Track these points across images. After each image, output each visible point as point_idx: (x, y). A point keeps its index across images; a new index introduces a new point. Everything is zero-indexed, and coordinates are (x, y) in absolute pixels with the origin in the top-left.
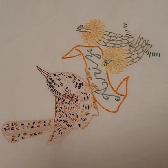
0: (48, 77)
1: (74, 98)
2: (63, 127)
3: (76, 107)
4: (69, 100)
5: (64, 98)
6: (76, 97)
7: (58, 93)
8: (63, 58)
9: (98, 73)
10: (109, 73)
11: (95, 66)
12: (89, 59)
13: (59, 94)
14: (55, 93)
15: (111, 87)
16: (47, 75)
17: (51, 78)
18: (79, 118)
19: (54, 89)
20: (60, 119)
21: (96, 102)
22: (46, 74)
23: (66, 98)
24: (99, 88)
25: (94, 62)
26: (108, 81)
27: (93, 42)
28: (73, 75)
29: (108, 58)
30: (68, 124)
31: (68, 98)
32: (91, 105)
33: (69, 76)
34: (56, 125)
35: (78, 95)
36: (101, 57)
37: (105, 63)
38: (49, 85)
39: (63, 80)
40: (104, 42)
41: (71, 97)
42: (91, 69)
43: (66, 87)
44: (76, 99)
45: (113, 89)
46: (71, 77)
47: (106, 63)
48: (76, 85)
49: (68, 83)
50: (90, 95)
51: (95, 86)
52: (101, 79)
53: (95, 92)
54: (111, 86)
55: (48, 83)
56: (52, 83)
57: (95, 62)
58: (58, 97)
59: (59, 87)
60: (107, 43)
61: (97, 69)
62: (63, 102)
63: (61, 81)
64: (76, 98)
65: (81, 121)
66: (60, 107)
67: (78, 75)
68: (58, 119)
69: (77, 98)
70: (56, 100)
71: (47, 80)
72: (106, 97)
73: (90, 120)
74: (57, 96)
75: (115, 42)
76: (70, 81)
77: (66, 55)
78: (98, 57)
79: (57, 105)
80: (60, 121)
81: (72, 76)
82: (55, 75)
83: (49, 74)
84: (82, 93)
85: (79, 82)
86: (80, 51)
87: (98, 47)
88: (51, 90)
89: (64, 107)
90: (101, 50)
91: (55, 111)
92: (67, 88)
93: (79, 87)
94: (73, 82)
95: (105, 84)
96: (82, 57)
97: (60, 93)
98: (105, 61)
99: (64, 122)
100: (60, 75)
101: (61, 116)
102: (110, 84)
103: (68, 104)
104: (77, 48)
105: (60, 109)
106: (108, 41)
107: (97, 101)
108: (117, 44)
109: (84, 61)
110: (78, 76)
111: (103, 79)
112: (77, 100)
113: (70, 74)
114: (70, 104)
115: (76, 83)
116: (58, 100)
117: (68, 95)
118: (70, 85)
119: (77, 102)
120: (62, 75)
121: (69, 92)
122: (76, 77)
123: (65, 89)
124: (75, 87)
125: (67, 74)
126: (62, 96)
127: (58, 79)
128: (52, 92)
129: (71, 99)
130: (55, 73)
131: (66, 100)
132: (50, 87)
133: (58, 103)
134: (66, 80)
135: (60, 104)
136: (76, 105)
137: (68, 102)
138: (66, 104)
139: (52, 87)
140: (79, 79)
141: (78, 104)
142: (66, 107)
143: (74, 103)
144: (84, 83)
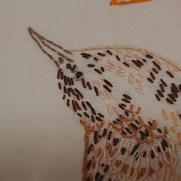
1: (153, 135)
4: (134, 142)
6: (159, 131)
7: (95, 116)
13: (97, 118)
14: (86, 115)
16: (59, 54)
17: (72, 64)
19: (82, 100)
22: (56, 54)
23: (123, 132)
28: (149, 56)
31: (128, 134)
33: (135, 59)
35: (169, 124)
38: (65, 87)
39: (115, 72)
41: (143, 130)
43: (124, 95)
44: (161, 140)
46: (142, 61)
48: (159, 89)
49: (130, 81)
55: (62, 82)
56: (75, 82)
58: (96, 129)
59: (97, 94)
62: (114, 148)
63: (107, 75)
64: (159, 134)
66: (103, 165)
67: (165, 58)
69: (162, 134)
70: (86, 138)
71: (60, 70)
74: (92, 124)
76: (139, 75)
79: (89, 157)
81: (144, 60)
82: (86, 56)
83: (65, 50)
85: (169, 81)
88: (71, 103)
89: (117, 164)
91: (84, 178)
92: (127, 98)
93: (172, 99)
94: (149, 79)
97: (103, 116)
100: (103, 55)
103: (132, 154)
105: (102, 173)
110: (168, 62)
112: (165, 144)
113: (138, 52)
114: (138, 154)
115: (161, 85)
116: (95, 140)
117: (129, 123)
118: (136, 88)
119: (164, 150)
120: (108, 56)
121: (135, 114)
122: (159, 63)
123: (120, 104)
124: (156, 95)
125: (126, 53)
126: (108, 125)
127: (95, 68)
128: (76, 111)
129: (143, 139)
130: (86, 50)
131: (124, 142)
132: (67, 95)
133: (95, 150)
134: (125, 74)
135: (101, 154)
136: (161, 160)
137: (129, 148)
138: (123, 154)
139: (76, 93)
140: (168, 70)
141: (169, 158)
142: (124, 165)
143: (152, 151)
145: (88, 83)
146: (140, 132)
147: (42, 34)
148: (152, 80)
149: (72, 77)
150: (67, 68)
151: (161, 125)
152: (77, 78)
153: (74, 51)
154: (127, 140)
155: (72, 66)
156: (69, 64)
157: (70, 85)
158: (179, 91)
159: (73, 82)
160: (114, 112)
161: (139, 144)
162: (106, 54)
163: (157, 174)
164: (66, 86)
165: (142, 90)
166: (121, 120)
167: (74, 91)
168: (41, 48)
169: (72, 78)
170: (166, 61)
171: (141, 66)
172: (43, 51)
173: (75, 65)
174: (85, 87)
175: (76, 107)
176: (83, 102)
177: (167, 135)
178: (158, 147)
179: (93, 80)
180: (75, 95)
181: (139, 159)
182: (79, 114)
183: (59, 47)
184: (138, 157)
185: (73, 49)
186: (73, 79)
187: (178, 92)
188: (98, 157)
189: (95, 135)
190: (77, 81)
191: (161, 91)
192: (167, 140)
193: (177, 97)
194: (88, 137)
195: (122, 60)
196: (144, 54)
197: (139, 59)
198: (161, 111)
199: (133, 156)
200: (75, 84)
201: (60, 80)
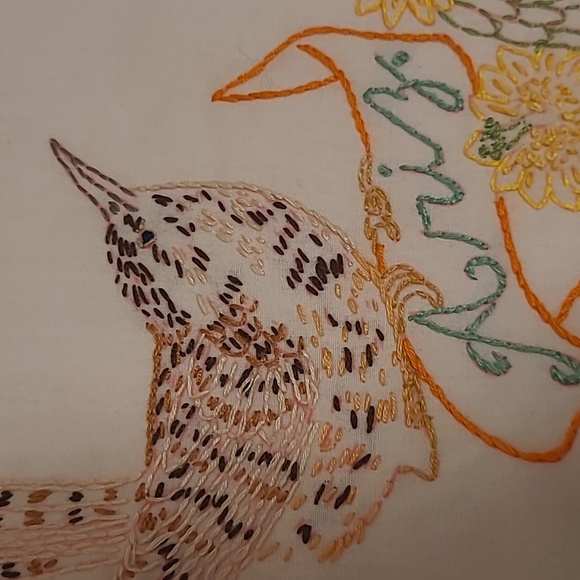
0: (114, 208)
1: (277, 351)
2: (195, 534)
3: (290, 408)
4: (243, 364)
5: (214, 351)
6: (290, 343)
7: (174, 316)
8: (218, 97)
9: (441, 202)
10: (512, 202)
11: (426, 156)
12: (384, 113)
14: (158, 313)
15: (522, 292)
16: (109, 194)
17: (135, 216)
18: (308, 485)
19: (151, 285)
20: (175, 480)
21: (425, 388)
23: (225, 348)
24: (443, 294)
25: (415, 134)
26: (506, 254)
27: (413, 12)
28: (278, 205)
29: (507, 108)
30: (227, 519)
31: (234, 350)
32: (390, 405)
33: (254, 210)
34: (148, 522)
36: (466, 104)
37: (489, 142)
38: (119, 259)
39: (214, 232)
40: (482, 12)
41: (261, 341)
42: (399, 176)
43: (230, 277)
44: (291, 360)
45: (538, 307)
46: (266, 214)
47: (493, 143)
48: (295, 267)
49: (241, 252)
50: (381, 337)
51: (420, 280)
52: (462, 238)
53: (417, 318)
54: (524, 286)
55: (115, 249)
56: (139, 251)
57: (420, 130)
58: (176, 340)
59: (180, 273)
60: (506, 23)
61: (438, 177)
62: (206, 374)
63: (199, 239)
64: (289, 350)
65: (316, 503)
66: (185, 406)
68: (165, 479)
69: (295, 350)
70: (157, 355)
71: (112, 225)
72: (491, 359)
73: (380, 504)
74: (169, 331)
75: (558, 17)
77: (241, 79)
78: (440, 104)
79: (161, 391)
80: (173, 498)
81: (270, 213)
82: (162, 200)
83: (121, 188)
84: (335, 324)
85: (313, 252)
86: (327, 61)
87: (446, 39)
88: (130, 290)
89: (212, 404)
90: (466, 60)
91: (150, 430)
92: (234, 283)
94: (276, 248)
95: (485, 274)
96: (342, 94)
97: (189, 317)
98: (491, 129)
99: (202, 507)
100: (196, 200)
101: (186, 465)
102: (518, 273)
103: (238, 386)
104: (315, 41)
105: (183, 420)
106: (509, 10)
107: (428, 379)
108: (568, 31)
111: (472, 241)
112: (298, 368)
113: (260, 195)
114: (250, 386)
115: (297, 259)
116: (172, 361)
117: (236, 329)
118: (252, 265)
119: (297, 378)
120: (204, 201)
121: (248, 313)
122: (297, 217)
123: (222, 293)
124: (288, 278)
125: (237, 196)
126: (197, 333)
128: (139, 306)
129: (259, 358)
130: (162, 188)
131: (225, 362)
132: (122, 275)
133: (171, 379)
134: (233, 237)
135: (183, 386)
136: (289, 396)
137: (234, 375)
138: (222, 386)
139: (141, 271)
140: (313, 231)
141: (305, 392)
142: (225, 405)
143: (275, 380)
144: (348, 259)
145: (164, 252)
146: (256, 345)
148: (282, 249)
149: (133, 241)
150: (126, 223)
151: (293, 334)
152: (144, 243)
153: (138, 189)
154: (231, 360)
155: (135, 219)
156: (129, 215)
157: (130, 256)
158: (330, 271)
159: (135, 251)
160: (210, 309)
161: (252, 367)
162: (200, 199)
163: (282, 421)
164: (121, 257)
165: (262, 267)
166: (222, 324)
167: (138, 267)
168: (75, 180)
169: (133, 243)
170: (310, 215)
171: (264, 223)
172: (79, 187)
173: (140, 218)
174: (158, 261)
175: (140, 298)
176: (153, 290)
177: (303, 351)
178: (286, 373)
179: (173, 248)
180: (138, 276)
181: (251, 396)
182: (144, 312)
183: (111, 180)
184: (249, 391)
185: (138, 185)
186: (137, 246)
187: (328, 273)
188: (176, 391)
189: (172, 351)
190: (143, 248)
191: (297, 270)
192: (302, 360)
193: (326, 282)
194: (160, 355)
195: (230, 211)
196: (270, 200)
197: (260, 210)
198: (296, 308)
199: (240, 390)
200: (138, 254)
201: (111, 245)
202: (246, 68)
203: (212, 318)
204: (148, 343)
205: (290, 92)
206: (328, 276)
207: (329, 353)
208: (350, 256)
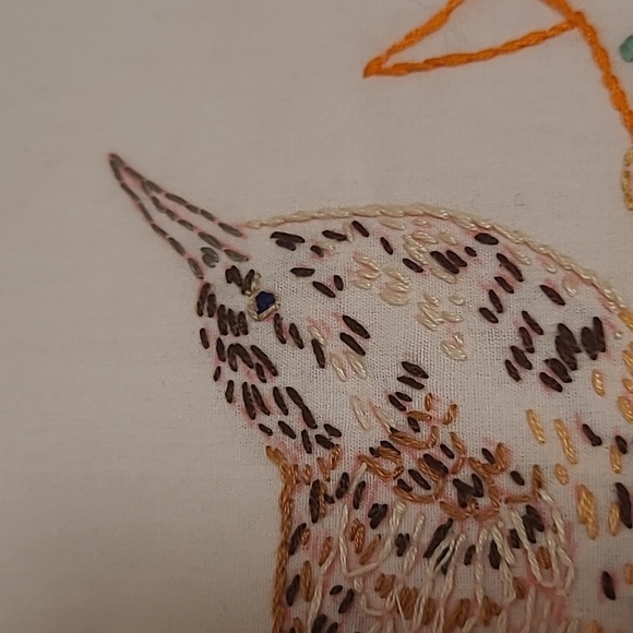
0: (209, 258)
1: (494, 493)
3: (522, 595)
4: (435, 515)
6: (517, 478)
7: (312, 434)
8: (374, 68)
13: (319, 439)
14: (285, 428)
16: (203, 235)
17: (244, 269)
19: (273, 382)
22: (194, 236)
23: (402, 485)
28: (485, 238)
31: (418, 491)
33: (442, 248)
35: (549, 455)
38: (219, 341)
39: (376, 290)
41: (465, 475)
43: (405, 365)
44: (521, 508)
46: (463, 255)
48: (518, 343)
49: (423, 320)
55: (212, 324)
56: (252, 325)
58: (318, 475)
59: (321, 361)
62: (371, 534)
63: (351, 302)
64: (516, 490)
66: (337, 590)
67: (538, 241)
69: (527, 489)
70: (286, 502)
71: (207, 286)
74: (305, 460)
76: (452, 299)
77: (411, 39)
81: (470, 252)
82: (287, 241)
83: (221, 225)
84: (596, 441)
85: (548, 316)
88: (238, 392)
89: (383, 588)
92: (414, 374)
93: (558, 376)
94: (483, 311)
96: (584, 51)
97: (338, 434)
100: (341, 238)
103: (428, 554)
105: (333, 616)
109: (604, 95)
110: (547, 256)
112: (534, 521)
113: (452, 224)
114: (448, 555)
115: (522, 329)
116: (312, 511)
117: (420, 454)
118: (443, 343)
119: (532, 540)
120: (356, 239)
121: (440, 426)
122: (517, 257)
123: (392, 391)
124: (507, 362)
125: (412, 228)
126: (352, 462)
127: (315, 278)
128: (253, 418)
129: (464, 505)
131: (403, 514)
132: (225, 367)
133: (311, 542)
134: (409, 296)
135: (332, 554)
136: (520, 572)
137: (420, 536)
138: (400, 554)
139: (255, 360)
140: (547, 280)
141: (548, 566)
142: (405, 589)
143: (493, 545)
144: (612, 327)
145: (293, 327)
146: (456, 482)
147: (150, 175)
148: (495, 313)
149: (242, 310)
150: (229, 282)
151: (522, 460)
152: (258, 313)
153: (248, 225)
154: (414, 509)
155: (244, 274)
156: (233, 267)
157: (237, 335)
158: (582, 348)
159: (246, 326)
160: (374, 420)
161: (451, 521)
162: (349, 235)
163: (509, 618)
164: (222, 337)
165: (460, 346)
166: (395, 445)
167: (250, 352)
168: (148, 217)
169: (242, 313)
170: (540, 253)
171: (461, 269)
172: (156, 228)
173: (252, 271)
174: (283, 341)
175: (255, 404)
176: (276, 389)
177: (542, 492)
178: (513, 532)
179: (309, 319)
180: (251, 367)
181: (450, 571)
182: (262, 427)
183: (204, 213)
184: (447, 564)
186: (247, 317)
187: (579, 351)
188: (321, 565)
189: (312, 493)
190: (259, 320)
191: (522, 348)
192: (539, 506)
193: (575, 368)
194: (290, 501)
195: (401, 253)
196: (469, 231)
197: (452, 249)
198: (523, 416)
199: (433, 561)
200: (251, 332)
201: (205, 318)
202: (419, 19)
203: (378, 436)
204: (270, 481)
205: (493, 53)
206: (578, 356)
207: (589, 494)
208: (616, 321)
